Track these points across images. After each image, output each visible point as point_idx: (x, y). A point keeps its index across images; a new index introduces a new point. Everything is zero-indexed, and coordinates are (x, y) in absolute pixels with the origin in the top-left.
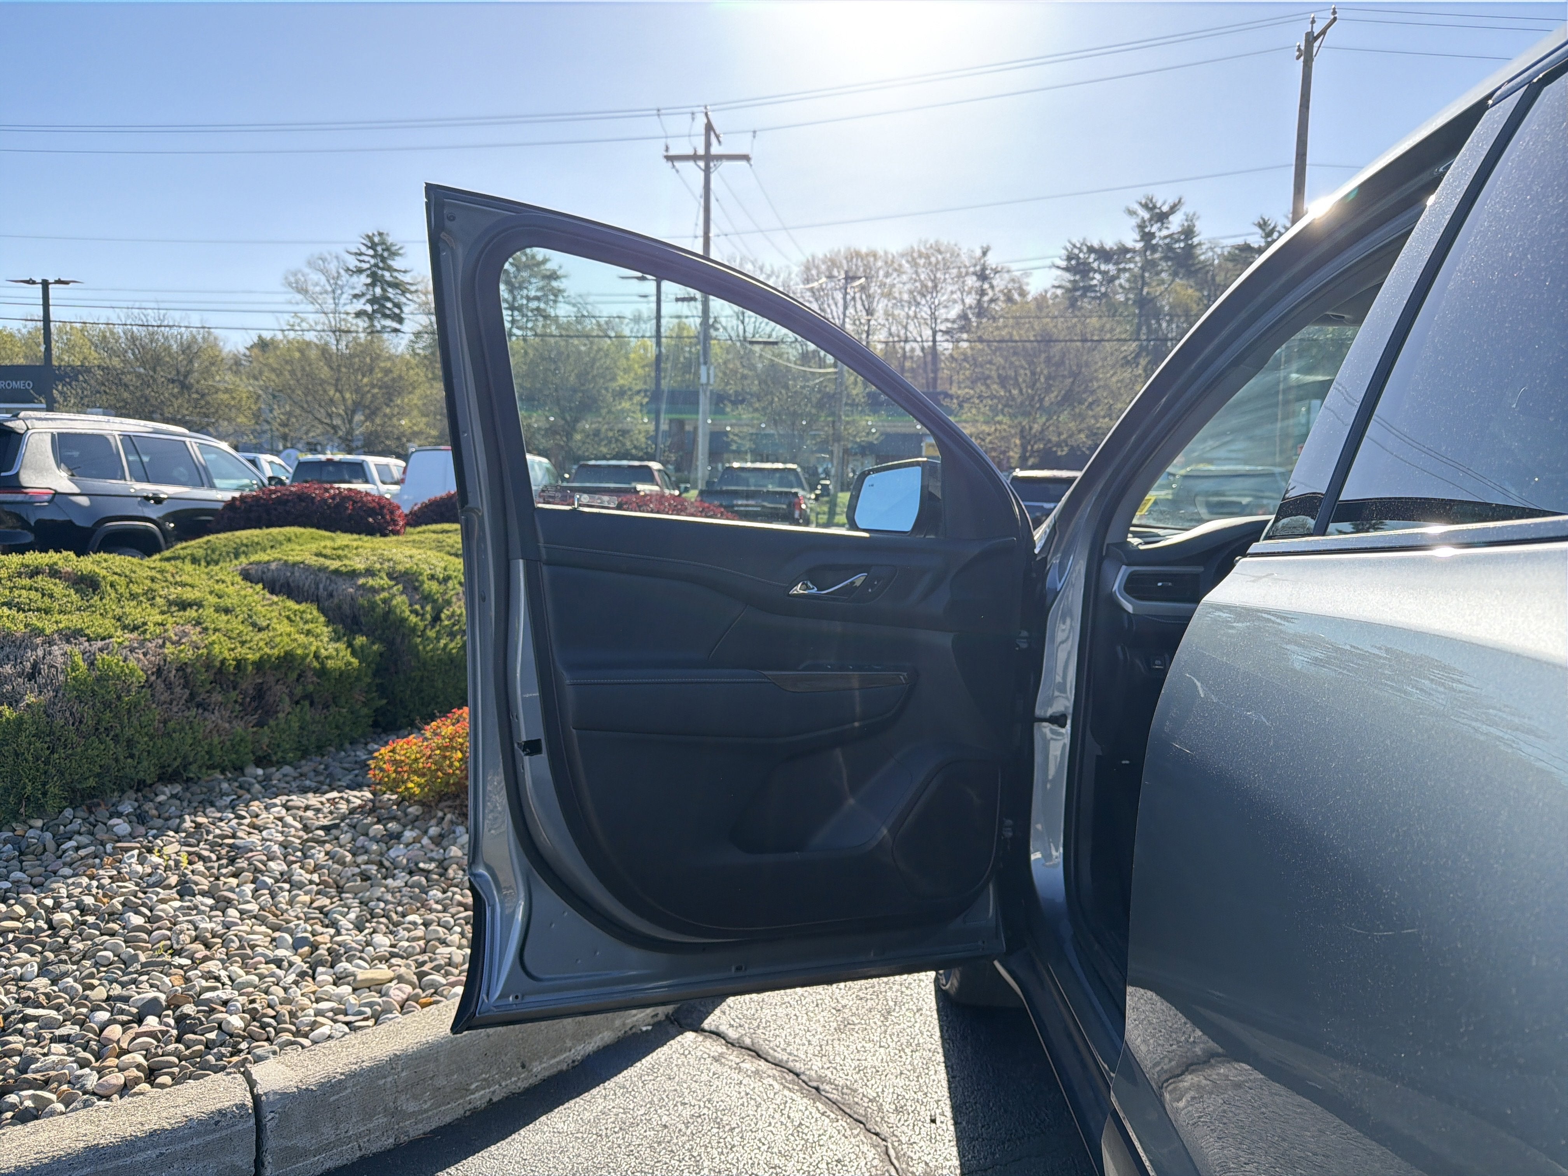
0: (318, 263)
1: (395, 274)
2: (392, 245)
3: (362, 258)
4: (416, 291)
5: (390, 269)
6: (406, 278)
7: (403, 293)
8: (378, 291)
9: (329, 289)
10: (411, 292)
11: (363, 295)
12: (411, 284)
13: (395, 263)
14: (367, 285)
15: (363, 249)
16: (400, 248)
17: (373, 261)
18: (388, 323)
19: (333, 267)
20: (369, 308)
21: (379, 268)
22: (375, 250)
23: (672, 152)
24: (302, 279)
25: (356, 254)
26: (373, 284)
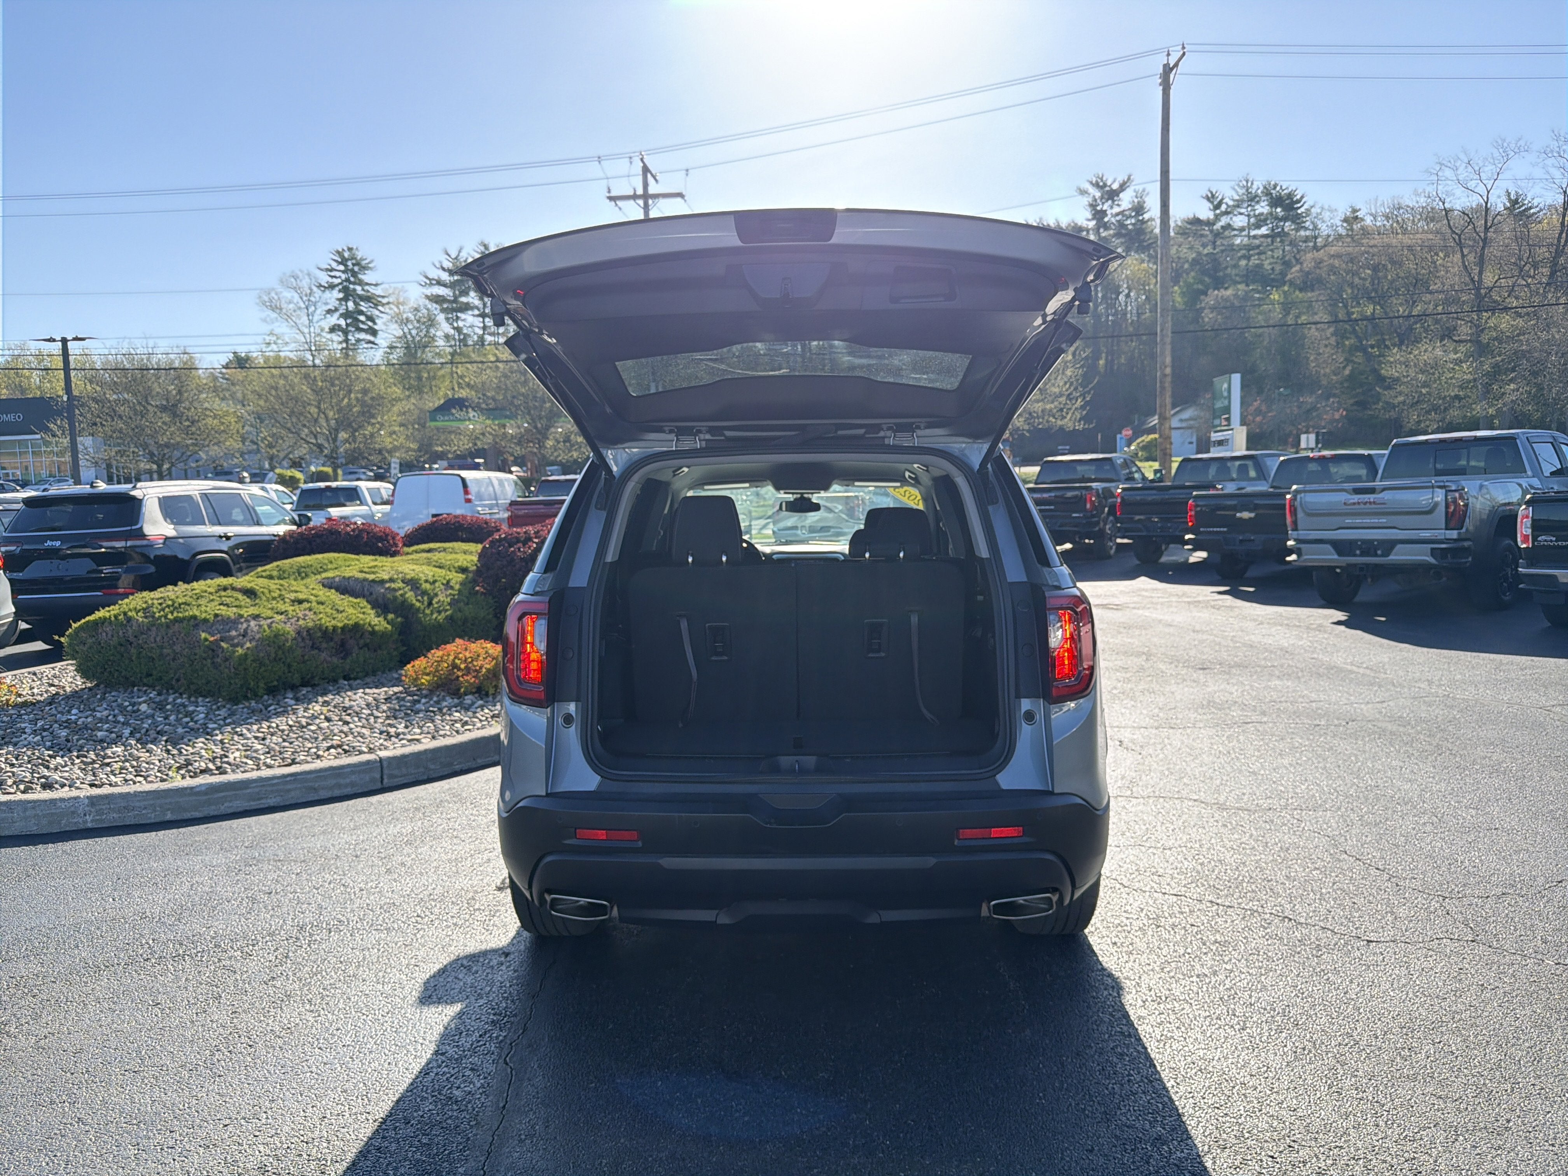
0: (291, 281)
1: (367, 288)
2: (362, 259)
3: (333, 274)
4: (388, 303)
5: (361, 283)
6: (378, 291)
7: (376, 306)
8: (351, 305)
9: (303, 306)
10: (383, 305)
11: (336, 310)
12: (383, 297)
13: (367, 277)
14: (340, 300)
15: (334, 265)
16: (369, 263)
17: (343, 276)
18: (362, 336)
19: (305, 283)
20: (342, 322)
21: (350, 283)
22: (346, 266)
23: (614, 193)
24: (276, 297)
25: (327, 270)
26: (346, 299)
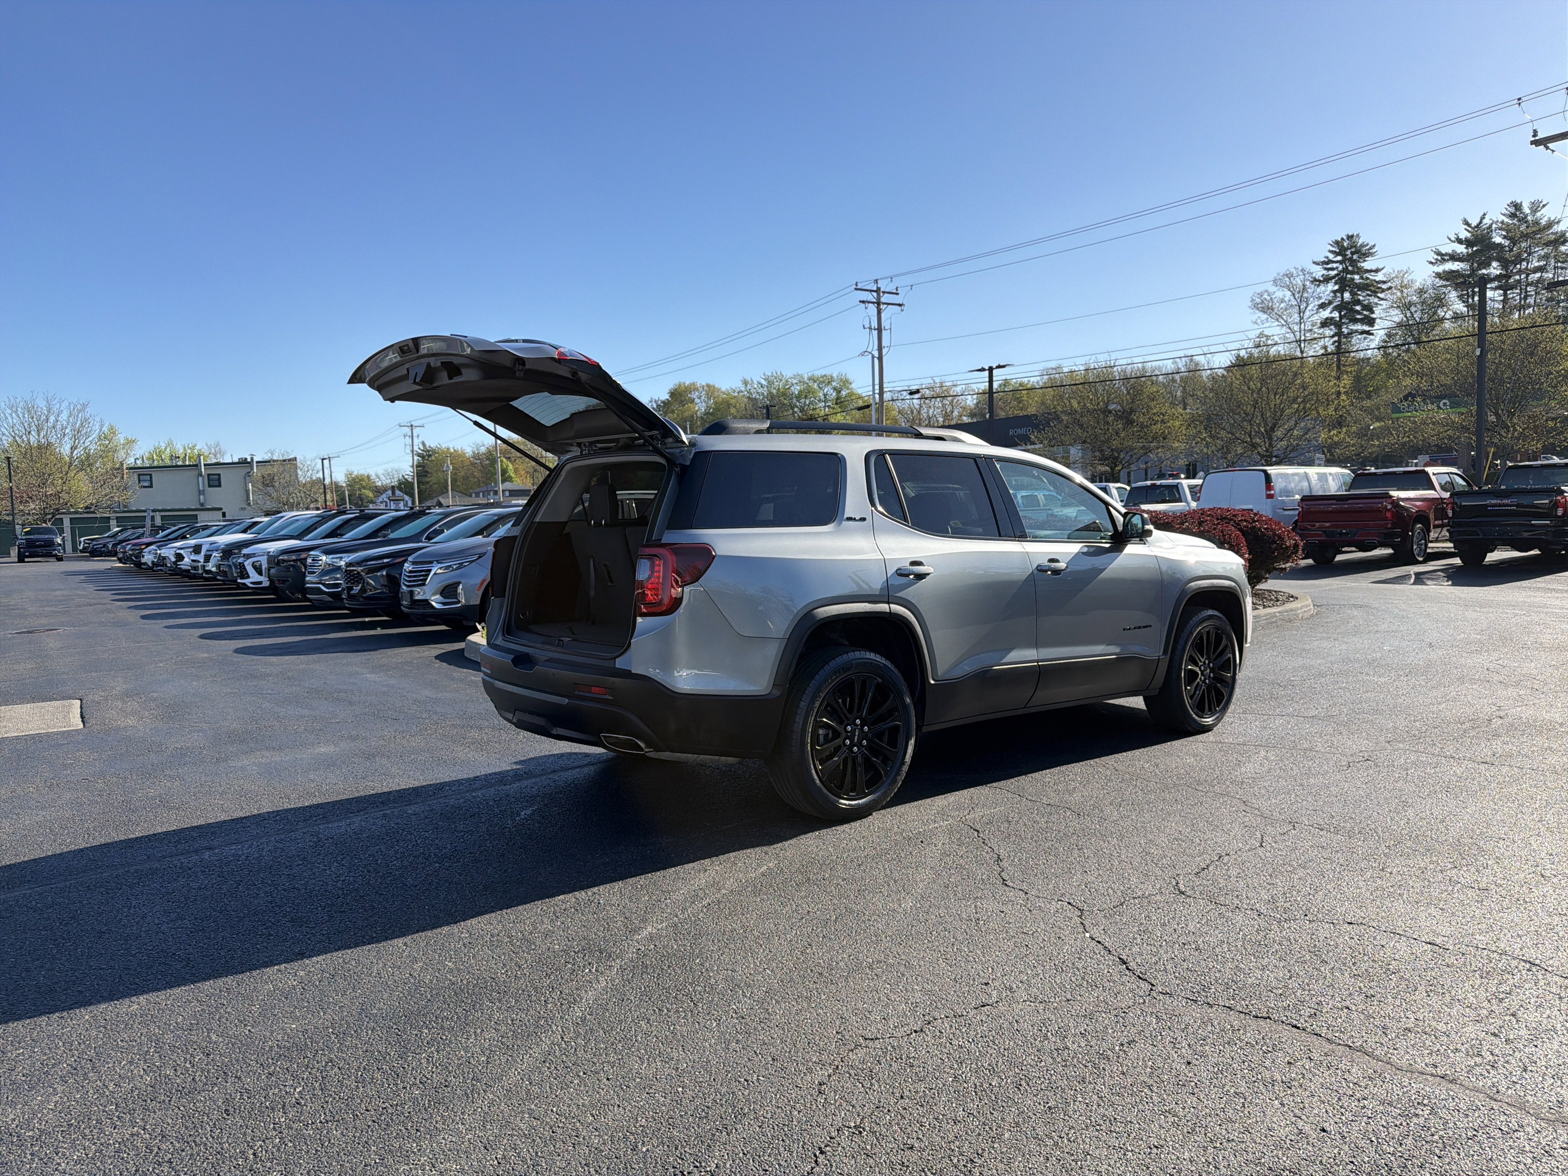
0: (1284, 280)
1: (1367, 275)
2: (1362, 246)
3: (1329, 266)
4: (1390, 288)
5: (1361, 271)
6: (1380, 277)
7: (1375, 293)
8: (1347, 295)
9: (1294, 303)
10: (1383, 291)
11: (1330, 303)
12: (1384, 282)
13: (1368, 264)
14: (1334, 292)
15: (1331, 256)
16: (1371, 248)
17: (1341, 267)
18: (1359, 327)
19: (1298, 281)
20: (1336, 315)
21: (1348, 272)
22: (1344, 256)
24: (1268, 298)
25: (1324, 263)
26: (1341, 290)
